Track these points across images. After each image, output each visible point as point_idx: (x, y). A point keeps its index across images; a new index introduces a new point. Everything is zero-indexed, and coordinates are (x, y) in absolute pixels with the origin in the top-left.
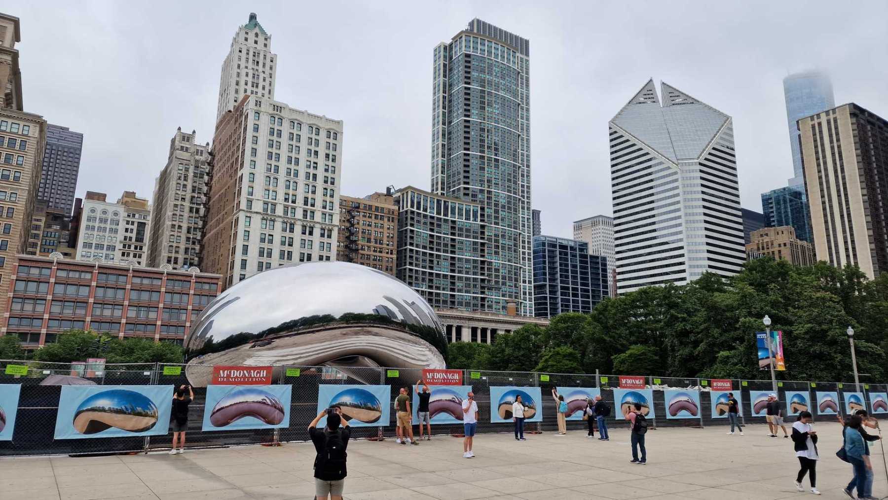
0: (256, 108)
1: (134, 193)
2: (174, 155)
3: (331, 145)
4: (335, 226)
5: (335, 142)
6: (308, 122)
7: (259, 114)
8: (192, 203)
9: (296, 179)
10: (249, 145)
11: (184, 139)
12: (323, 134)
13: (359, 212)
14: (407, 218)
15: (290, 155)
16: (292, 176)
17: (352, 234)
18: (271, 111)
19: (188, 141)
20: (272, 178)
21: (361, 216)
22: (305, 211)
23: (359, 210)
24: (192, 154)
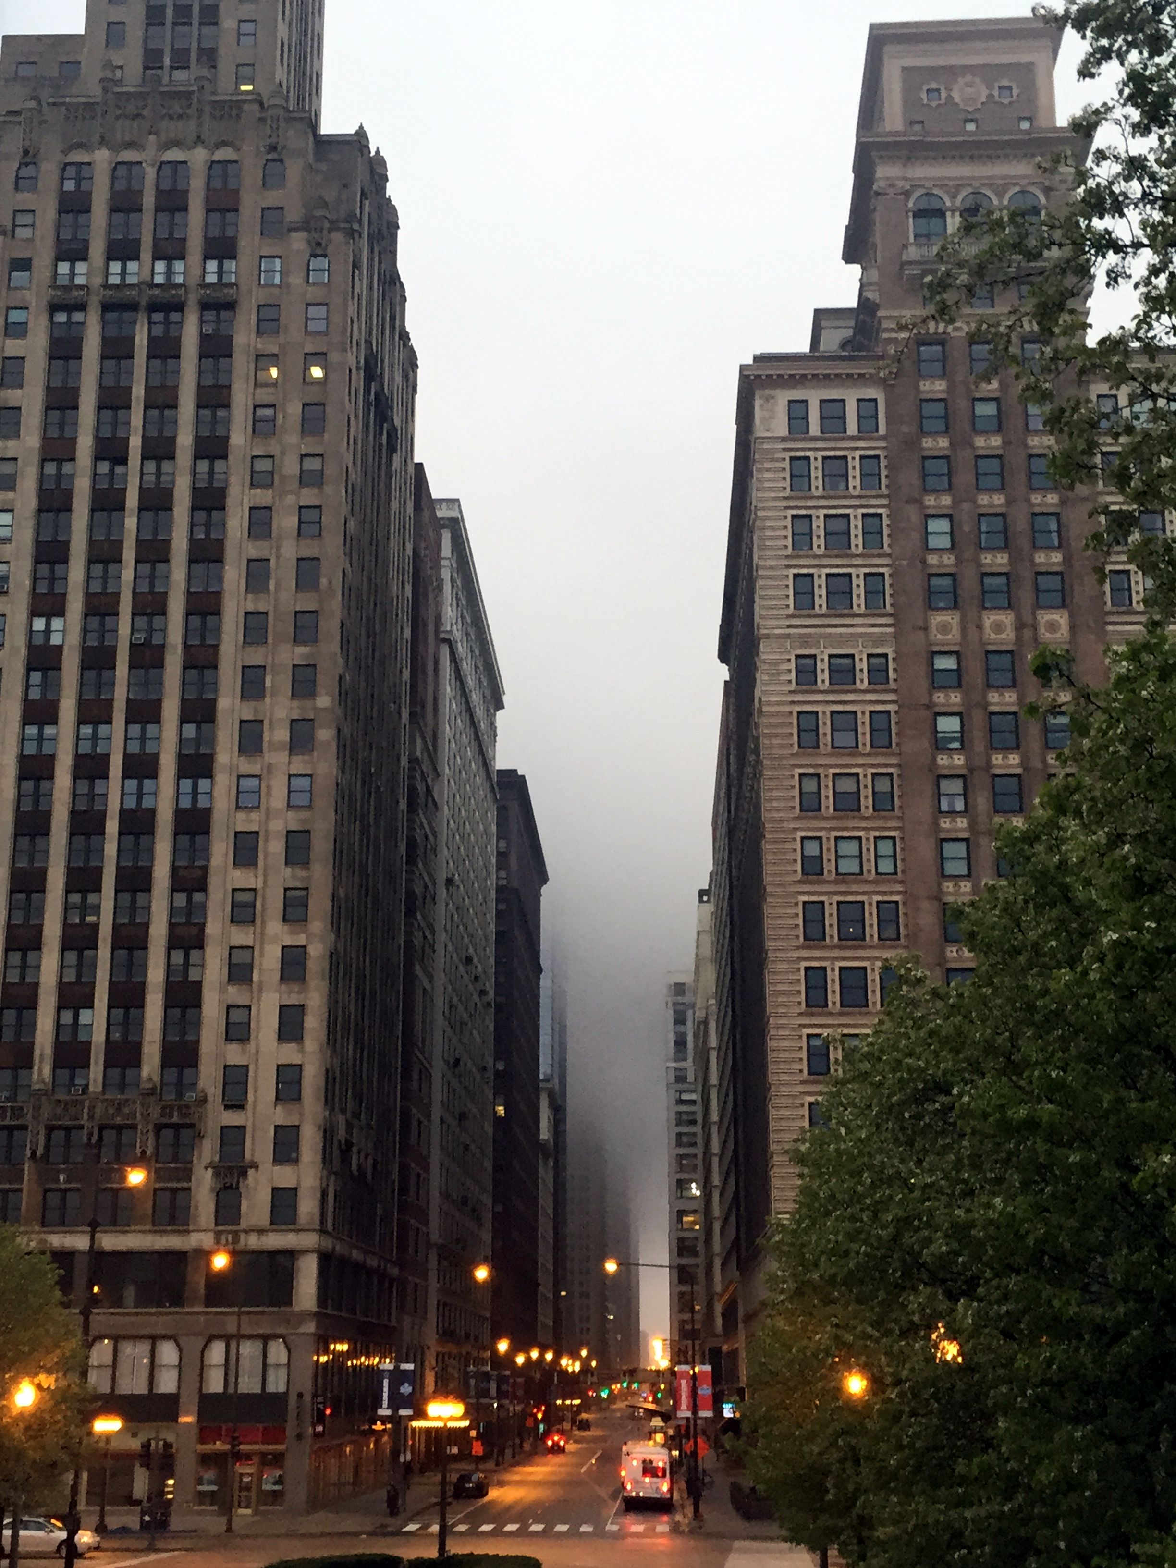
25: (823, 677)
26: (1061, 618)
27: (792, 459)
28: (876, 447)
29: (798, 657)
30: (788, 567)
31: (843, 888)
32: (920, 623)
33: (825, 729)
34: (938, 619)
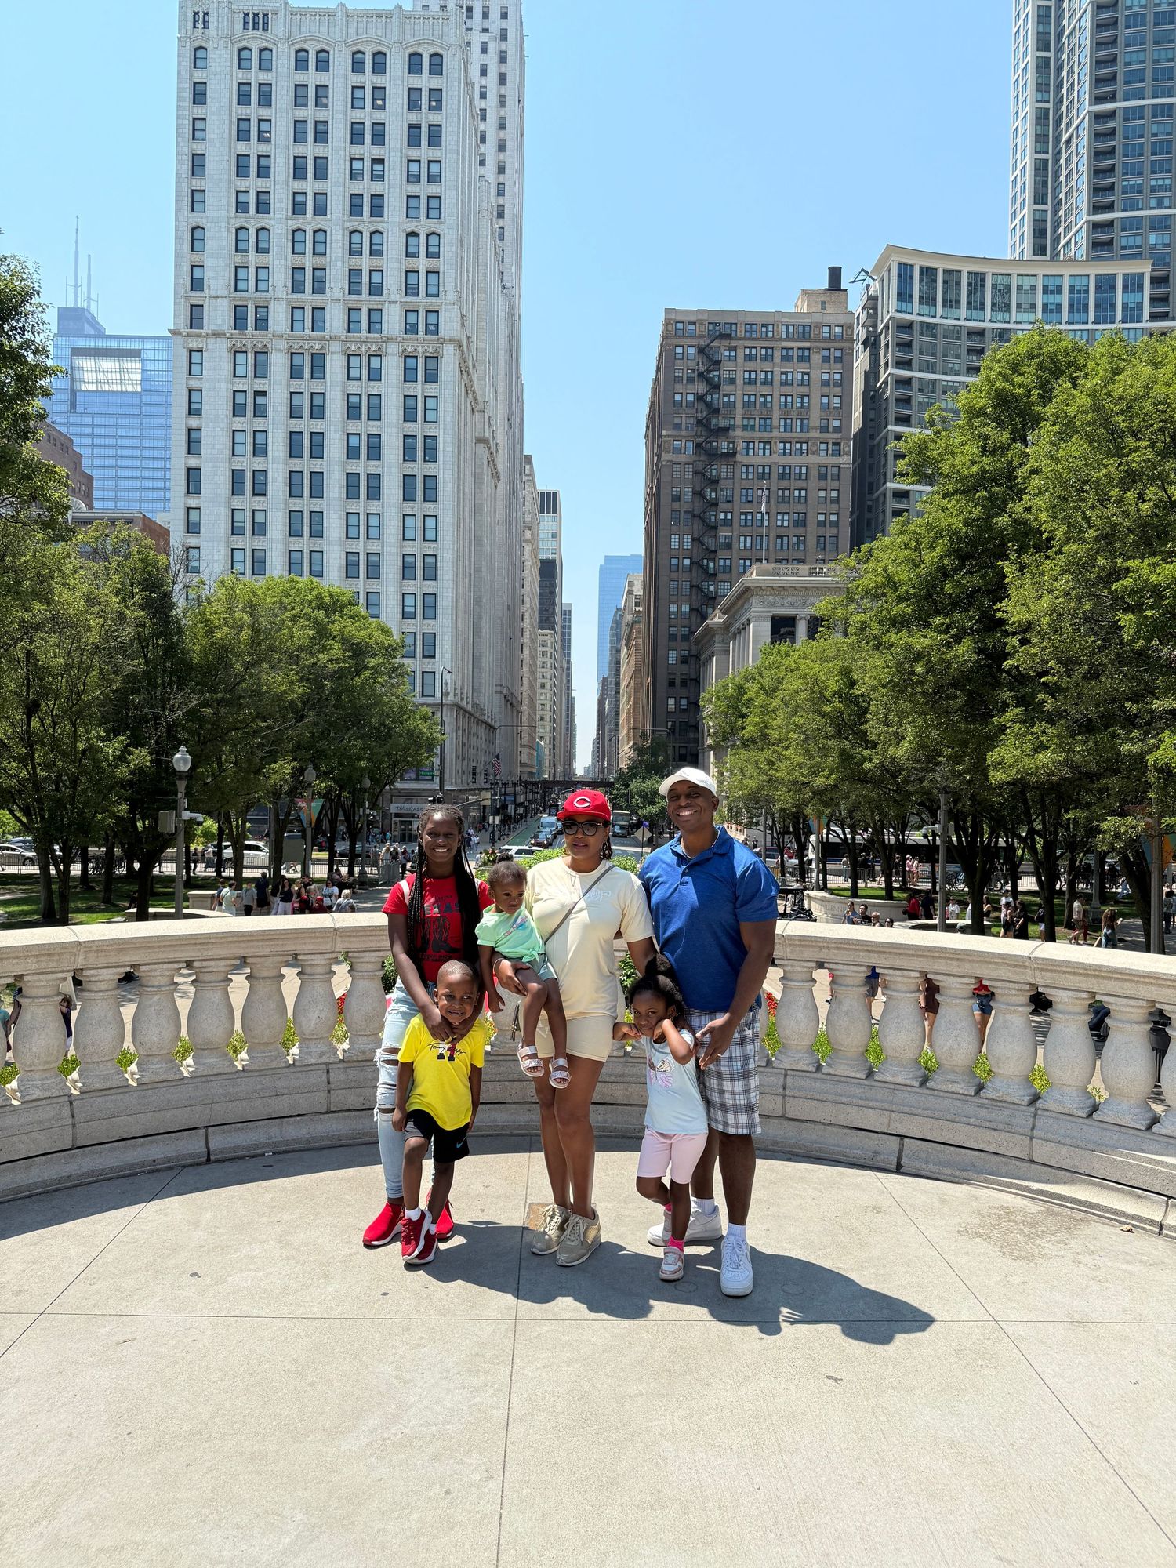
0: (195, 34)
3: (425, 95)
5: (435, 82)
6: (350, 40)
7: (206, 49)
12: (397, 63)
13: (734, 349)
15: (300, 151)
16: (309, 213)
17: (716, 411)
18: (239, 33)
20: (251, 231)
21: (740, 359)
22: (353, 311)
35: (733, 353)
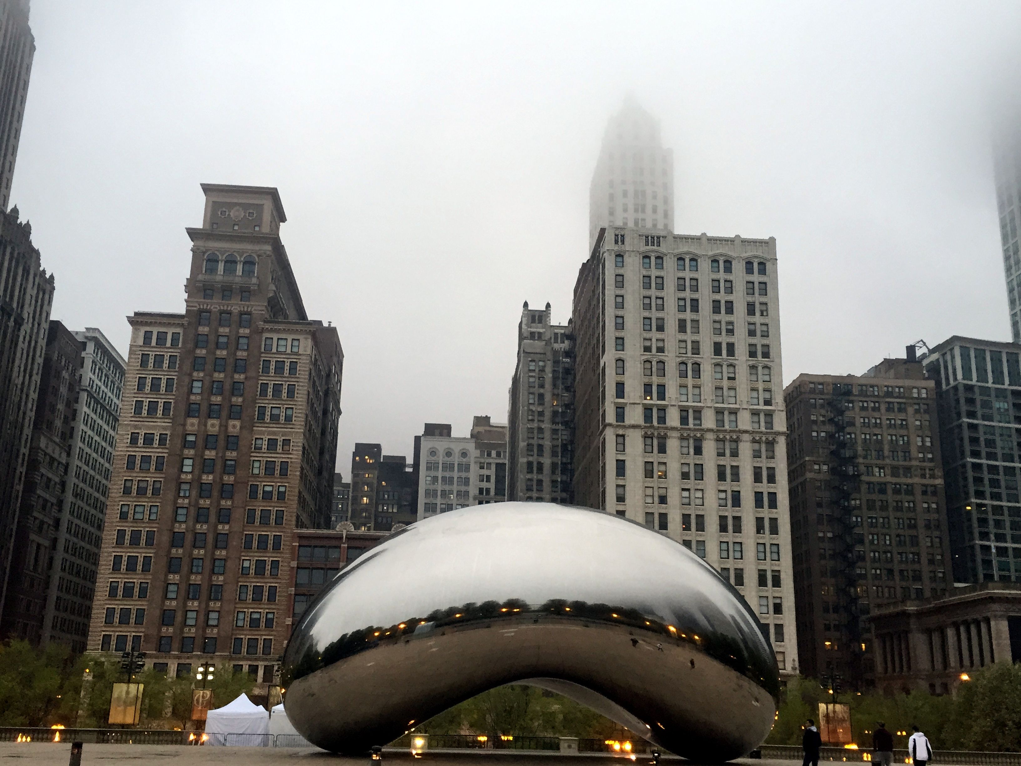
0: (616, 248)
1: (487, 419)
2: (522, 349)
3: (756, 286)
4: (779, 434)
5: (763, 279)
6: (710, 253)
7: (622, 256)
8: (554, 422)
9: (696, 358)
10: (610, 312)
11: (533, 321)
12: (738, 268)
13: (852, 402)
14: (958, 401)
15: (682, 316)
16: (689, 354)
17: (843, 445)
18: (643, 248)
19: (540, 321)
20: (654, 363)
21: (857, 409)
22: (719, 412)
23: (851, 398)
24: (548, 343)
25: (141, 441)
26: (238, 423)
27: (143, 354)
28: (176, 352)
29: (132, 433)
30: (134, 397)
31: (135, 525)
32: (182, 423)
33: (138, 462)
34: (190, 421)
35: (851, 405)
